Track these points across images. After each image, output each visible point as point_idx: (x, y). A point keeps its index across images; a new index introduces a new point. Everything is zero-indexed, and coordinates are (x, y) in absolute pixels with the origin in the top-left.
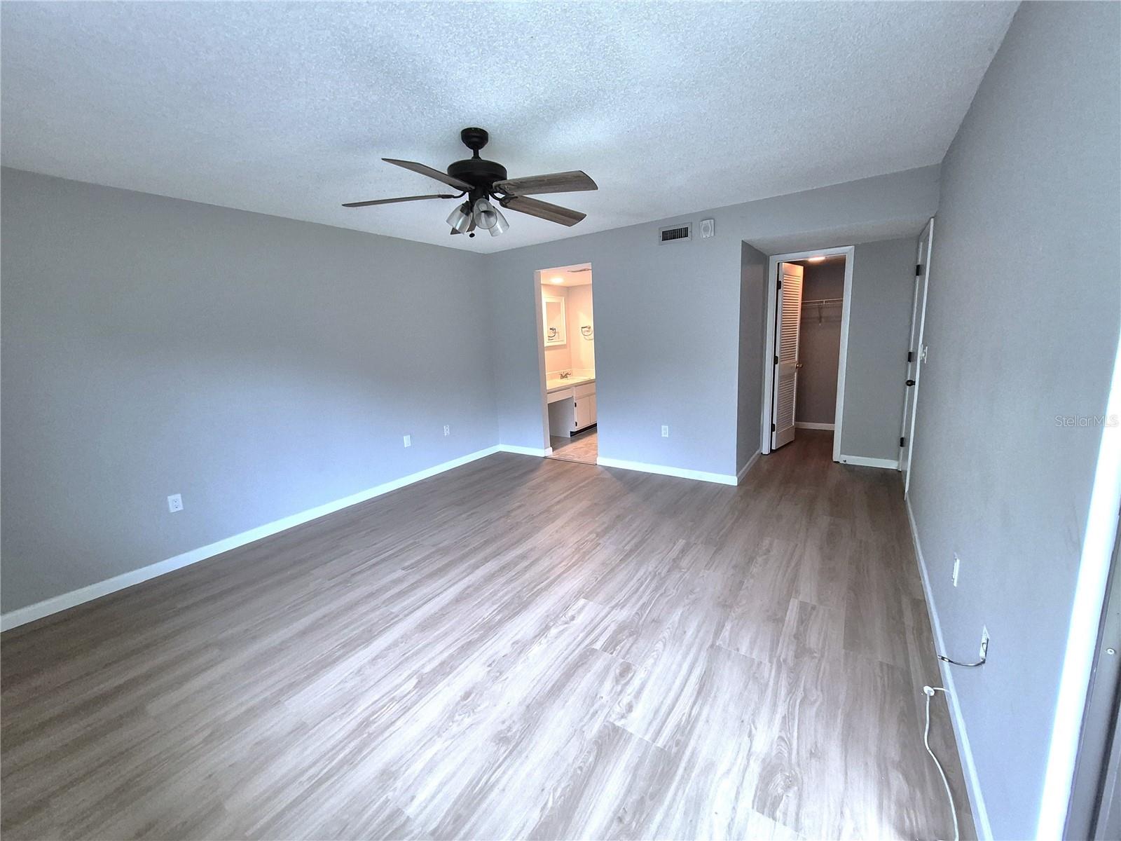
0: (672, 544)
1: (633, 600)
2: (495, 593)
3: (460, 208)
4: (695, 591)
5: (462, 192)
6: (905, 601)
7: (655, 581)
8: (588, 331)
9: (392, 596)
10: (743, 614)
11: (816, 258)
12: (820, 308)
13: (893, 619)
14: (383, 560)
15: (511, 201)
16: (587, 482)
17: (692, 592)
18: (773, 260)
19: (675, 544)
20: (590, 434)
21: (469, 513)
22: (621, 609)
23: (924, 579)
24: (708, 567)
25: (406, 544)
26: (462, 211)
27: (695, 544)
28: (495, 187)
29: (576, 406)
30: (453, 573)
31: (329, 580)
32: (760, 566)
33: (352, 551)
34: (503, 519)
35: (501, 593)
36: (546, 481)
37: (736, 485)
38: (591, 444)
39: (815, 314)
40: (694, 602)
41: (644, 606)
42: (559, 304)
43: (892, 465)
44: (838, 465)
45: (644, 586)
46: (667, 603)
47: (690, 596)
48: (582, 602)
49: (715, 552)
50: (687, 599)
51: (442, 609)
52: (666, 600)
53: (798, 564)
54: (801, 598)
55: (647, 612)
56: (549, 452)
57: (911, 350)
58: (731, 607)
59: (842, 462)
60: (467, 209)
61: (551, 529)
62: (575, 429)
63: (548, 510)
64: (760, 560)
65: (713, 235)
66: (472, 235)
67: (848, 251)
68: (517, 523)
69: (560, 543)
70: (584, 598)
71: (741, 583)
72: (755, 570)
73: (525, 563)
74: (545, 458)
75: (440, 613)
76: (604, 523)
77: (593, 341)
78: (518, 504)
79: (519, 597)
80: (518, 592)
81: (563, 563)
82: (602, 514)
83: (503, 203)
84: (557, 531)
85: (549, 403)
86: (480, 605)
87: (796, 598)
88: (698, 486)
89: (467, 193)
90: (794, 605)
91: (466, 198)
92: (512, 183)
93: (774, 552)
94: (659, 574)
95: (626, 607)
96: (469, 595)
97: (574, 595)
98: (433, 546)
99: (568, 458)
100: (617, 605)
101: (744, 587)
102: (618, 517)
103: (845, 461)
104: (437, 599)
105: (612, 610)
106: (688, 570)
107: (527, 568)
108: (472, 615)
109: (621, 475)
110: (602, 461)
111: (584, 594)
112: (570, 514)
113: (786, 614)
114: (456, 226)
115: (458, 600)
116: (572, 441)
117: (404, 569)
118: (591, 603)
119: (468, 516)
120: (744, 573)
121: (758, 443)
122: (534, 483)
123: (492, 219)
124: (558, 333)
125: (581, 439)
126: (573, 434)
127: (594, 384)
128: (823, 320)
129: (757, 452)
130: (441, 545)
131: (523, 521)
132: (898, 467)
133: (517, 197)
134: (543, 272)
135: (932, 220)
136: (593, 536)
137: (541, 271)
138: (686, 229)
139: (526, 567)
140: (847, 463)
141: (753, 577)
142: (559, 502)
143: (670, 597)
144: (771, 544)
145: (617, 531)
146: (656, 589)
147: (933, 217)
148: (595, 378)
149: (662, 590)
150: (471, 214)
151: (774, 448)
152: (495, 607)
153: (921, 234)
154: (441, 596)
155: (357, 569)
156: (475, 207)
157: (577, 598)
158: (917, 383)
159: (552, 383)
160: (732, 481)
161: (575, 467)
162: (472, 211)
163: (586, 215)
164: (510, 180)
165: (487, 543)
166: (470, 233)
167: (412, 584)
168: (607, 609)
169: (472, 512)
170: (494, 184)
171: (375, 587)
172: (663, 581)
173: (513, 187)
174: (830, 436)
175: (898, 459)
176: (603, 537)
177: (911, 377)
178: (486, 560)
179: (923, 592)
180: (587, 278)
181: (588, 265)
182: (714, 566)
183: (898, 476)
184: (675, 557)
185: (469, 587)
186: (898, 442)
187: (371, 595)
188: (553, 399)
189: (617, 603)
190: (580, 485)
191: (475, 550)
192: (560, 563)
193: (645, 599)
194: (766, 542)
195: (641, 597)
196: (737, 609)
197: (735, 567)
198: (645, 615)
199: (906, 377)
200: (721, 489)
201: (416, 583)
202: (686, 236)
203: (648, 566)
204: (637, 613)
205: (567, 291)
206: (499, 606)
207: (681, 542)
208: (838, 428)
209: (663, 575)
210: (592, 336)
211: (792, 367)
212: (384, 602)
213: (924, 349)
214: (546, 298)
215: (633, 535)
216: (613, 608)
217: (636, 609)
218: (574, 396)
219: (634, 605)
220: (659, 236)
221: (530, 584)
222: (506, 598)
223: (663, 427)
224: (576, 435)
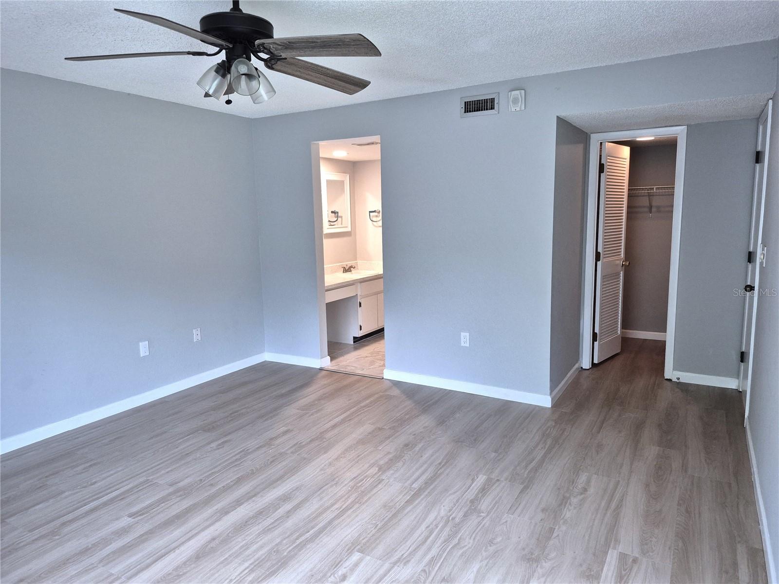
0: (470, 481)
1: (420, 553)
2: (247, 547)
3: (215, 68)
4: (495, 541)
5: (218, 49)
6: (741, 551)
7: (447, 530)
8: (377, 216)
9: (114, 553)
10: (553, 568)
11: (645, 136)
12: (650, 195)
13: (727, 572)
14: (105, 504)
15: (279, 62)
16: (372, 399)
17: (491, 542)
18: (595, 139)
19: (473, 480)
20: (375, 341)
21: (220, 442)
22: (405, 564)
23: (763, 525)
24: (512, 509)
25: (136, 483)
26: (217, 71)
27: (498, 480)
28: (258, 46)
29: (360, 306)
30: (195, 520)
31: (30, 531)
32: (575, 508)
33: (63, 492)
34: (264, 449)
35: (254, 547)
36: (320, 399)
37: (550, 406)
38: (378, 353)
39: (644, 201)
40: (495, 555)
41: (432, 561)
42: (342, 182)
43: (731, 383)
44: (668, 383)
45: (433, 536)
46: (462, 555)
47: (489, 548)
48: (356, 556)
49: (522, 492)
50: (486, 551)
51: (176, 569)
52: (461, 552)
53: (619, 507)
54: (621, 548)
55: (436, 569)
56: (325, 362)
57: (751, 250)
58: (537, 560)
59: (674, 380)
60: (223, 69)
61: (323, 460)
62: (359, 334)
63: (320, 437)
64: (575, 500)
65: (523, 109)
66: (229, 102)
67: (679, 132)
68: (281, 454)
69: (333, 480)
70: (359, 551)
71: (552, 530)
72: (568, 513)
73: (288, 506)
74: (321, 369)
75: (175, 573)
76: (389, 453)
77: (381, 228)
78: (285, 429)
79: (277, 551)
80: (277, 545)
81: (336, 506)
82: (387, 442)
83: (269, 64)
84: (330, 464)
85: (327, 302)
86: (226, 562)
87: (614, 548)
88: (505, 407)
89: (224, 51)
90: (612, 558)
91: (222, 56)
92: (278, 42)
93: (591, 490)
94: (453, 519)
95: (410, 564)
96: (213, 550)
97: (347, 547)
98: (171, 485)
99: (349, 370)
100: (399, 560)
101: (555, 535)
102: (406, 445)
103: (678, 379)
104: (172, 556)
105: (393, 567)
106: (489, 513)
107: (289, 514)
108: (217, 575)
109: (411, 391)
110: (390, 374)
111: (359, 547)
112: (348, 441)
113: (602, 570)
114: (209, 89)
115: (199, 556)
116: (356, 349)
117: (130, 516)
118: (368, 558)
119: (219, 445)
120: (555, 518)
121: (576, 354)
122: (303, 402)
123: (254, 83)
124: (341, 217)
125: (367, 345)
126: (356, 340)
127: (382, 279)
128: (654, 210)
129: (576, 366)
130: (181, 484)
131: (289, 452)
132: (739, 386)
133: (286, 59)
134: (322, 143)
135: (771, 102)
136: (375, 470)
137: (319, 142)
138: (493, 100)
139: (289, 512)
140: (682, 380)
141: (565, 522)
142: (334, 427)
143: (465, 549)
144: (588, 482)
145: (404, 464)
146: (447, 541)
147: (771, 99)
148: (382, 273)
149: (456, 541)
150: (229, 76)
151: (596, 361)
152: (246, 564)
153: (760, 115)
154: (177, 551)
155: (70, 517)
156: (233, 68)
157: (350, 552)
158: (756, 288)
159: (333, 277)
160: (545, 401)
161: (358, 381)
162: (229, 73)
163: (370, 83)
164: (276, 39)
165: (239, 481)
166: (226, 98)
167: (142, 536)
168: (387, 565)
169: (222, 440)
170: (257, 42)
171: (93, 539)
172: (457, 527)
173: (280, 47)
174: (660, 348)
175: (738, 377)
176: (384, 471)
177: (751, 282)
178: (239, 503)
179: (761, 541)
180: (374, 153)
181: (377, 138)
182: (519, 510)
183: (738, 396)
184: (472, 497)
185: (214, 539)
186: (736, 357)
187: (85, 551)
188: (332, 297)
189: (399, 559)
190: (362, 405)
191: (227, 489)
192: (332, 505)
193: (434, 552)
194: (583, 478)
195: (429, 549)
196: (544, 564)
197: (544, 510)
198: (433, 574)
199: (746, 282)
200: (532, 412)
201: (146, 533)
202: (492, 108)
203: (440, 510)
204: (424, 571)
205: (352, 168)
206: (251, 564)
207: (481, 479)
208: (670, 337)
209: (457, 520)
210: (380, 223)
211: (617, 265)
212: (101, 561)
213: (763, 250)
214: (327, 174)
215: (423, 468)
216: (395, 564)
217: (423, 564)
218: (359, 294)
219: (420, 561)
220: (459, 107)
221: (291, 534)
222: (261, 553)
223: (462, 334)
224: (359, 341)
